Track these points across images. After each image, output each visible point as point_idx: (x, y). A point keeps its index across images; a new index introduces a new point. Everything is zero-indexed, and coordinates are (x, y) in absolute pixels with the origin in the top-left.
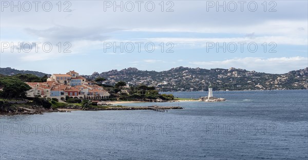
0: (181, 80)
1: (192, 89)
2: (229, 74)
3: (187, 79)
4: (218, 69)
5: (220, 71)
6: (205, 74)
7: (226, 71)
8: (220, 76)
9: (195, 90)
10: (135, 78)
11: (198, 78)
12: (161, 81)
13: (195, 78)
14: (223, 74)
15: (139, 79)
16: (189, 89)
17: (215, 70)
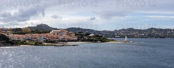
0: (151, 33)
1: (154, 37)
2: (172, 31)
3: (153, 33)
4: (168, 29)
5: (169, 30)
6: (162, 31)
7: (171, 30)
8: (168, 32)
9: (155, 37)
10: (131, 32)
11: (158, 32)
12: (142, 33)
13: (157, 32)
14: (170, 31)
15: (133, 33)
16: (153, 37)
17: (166, 29)
